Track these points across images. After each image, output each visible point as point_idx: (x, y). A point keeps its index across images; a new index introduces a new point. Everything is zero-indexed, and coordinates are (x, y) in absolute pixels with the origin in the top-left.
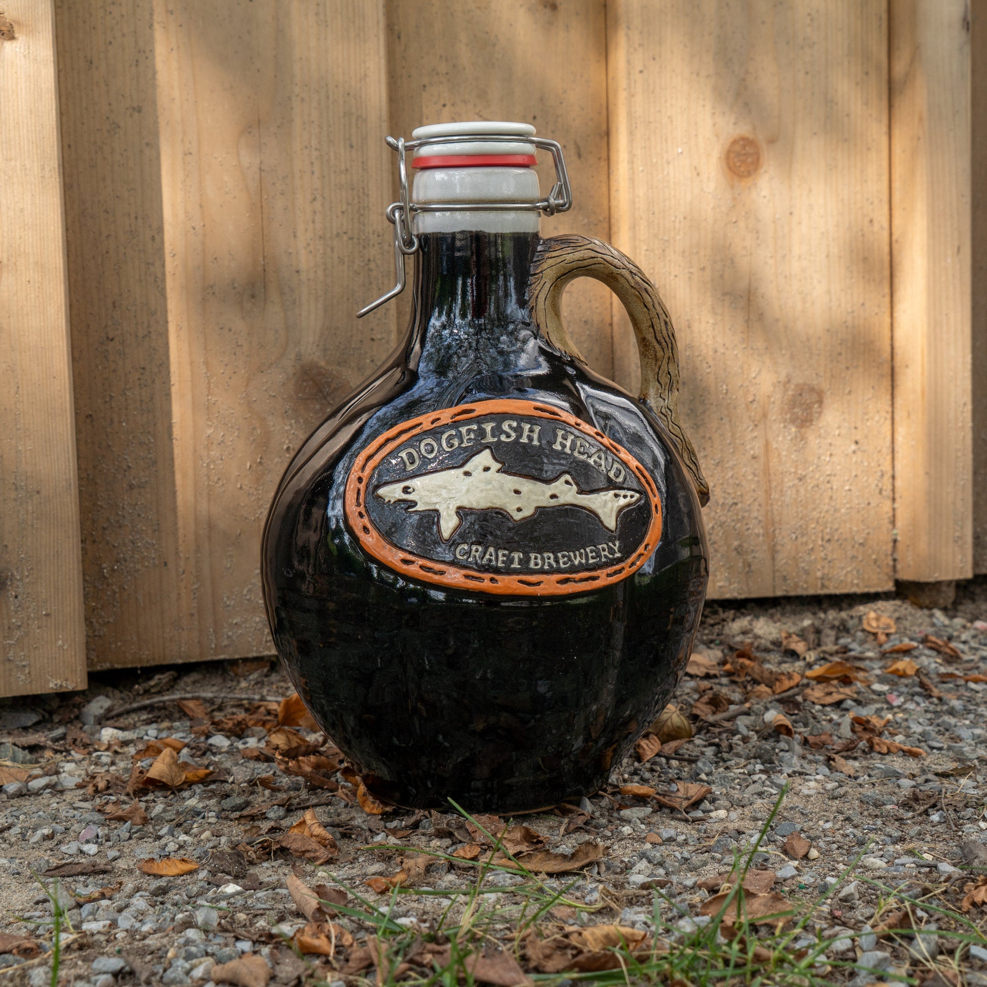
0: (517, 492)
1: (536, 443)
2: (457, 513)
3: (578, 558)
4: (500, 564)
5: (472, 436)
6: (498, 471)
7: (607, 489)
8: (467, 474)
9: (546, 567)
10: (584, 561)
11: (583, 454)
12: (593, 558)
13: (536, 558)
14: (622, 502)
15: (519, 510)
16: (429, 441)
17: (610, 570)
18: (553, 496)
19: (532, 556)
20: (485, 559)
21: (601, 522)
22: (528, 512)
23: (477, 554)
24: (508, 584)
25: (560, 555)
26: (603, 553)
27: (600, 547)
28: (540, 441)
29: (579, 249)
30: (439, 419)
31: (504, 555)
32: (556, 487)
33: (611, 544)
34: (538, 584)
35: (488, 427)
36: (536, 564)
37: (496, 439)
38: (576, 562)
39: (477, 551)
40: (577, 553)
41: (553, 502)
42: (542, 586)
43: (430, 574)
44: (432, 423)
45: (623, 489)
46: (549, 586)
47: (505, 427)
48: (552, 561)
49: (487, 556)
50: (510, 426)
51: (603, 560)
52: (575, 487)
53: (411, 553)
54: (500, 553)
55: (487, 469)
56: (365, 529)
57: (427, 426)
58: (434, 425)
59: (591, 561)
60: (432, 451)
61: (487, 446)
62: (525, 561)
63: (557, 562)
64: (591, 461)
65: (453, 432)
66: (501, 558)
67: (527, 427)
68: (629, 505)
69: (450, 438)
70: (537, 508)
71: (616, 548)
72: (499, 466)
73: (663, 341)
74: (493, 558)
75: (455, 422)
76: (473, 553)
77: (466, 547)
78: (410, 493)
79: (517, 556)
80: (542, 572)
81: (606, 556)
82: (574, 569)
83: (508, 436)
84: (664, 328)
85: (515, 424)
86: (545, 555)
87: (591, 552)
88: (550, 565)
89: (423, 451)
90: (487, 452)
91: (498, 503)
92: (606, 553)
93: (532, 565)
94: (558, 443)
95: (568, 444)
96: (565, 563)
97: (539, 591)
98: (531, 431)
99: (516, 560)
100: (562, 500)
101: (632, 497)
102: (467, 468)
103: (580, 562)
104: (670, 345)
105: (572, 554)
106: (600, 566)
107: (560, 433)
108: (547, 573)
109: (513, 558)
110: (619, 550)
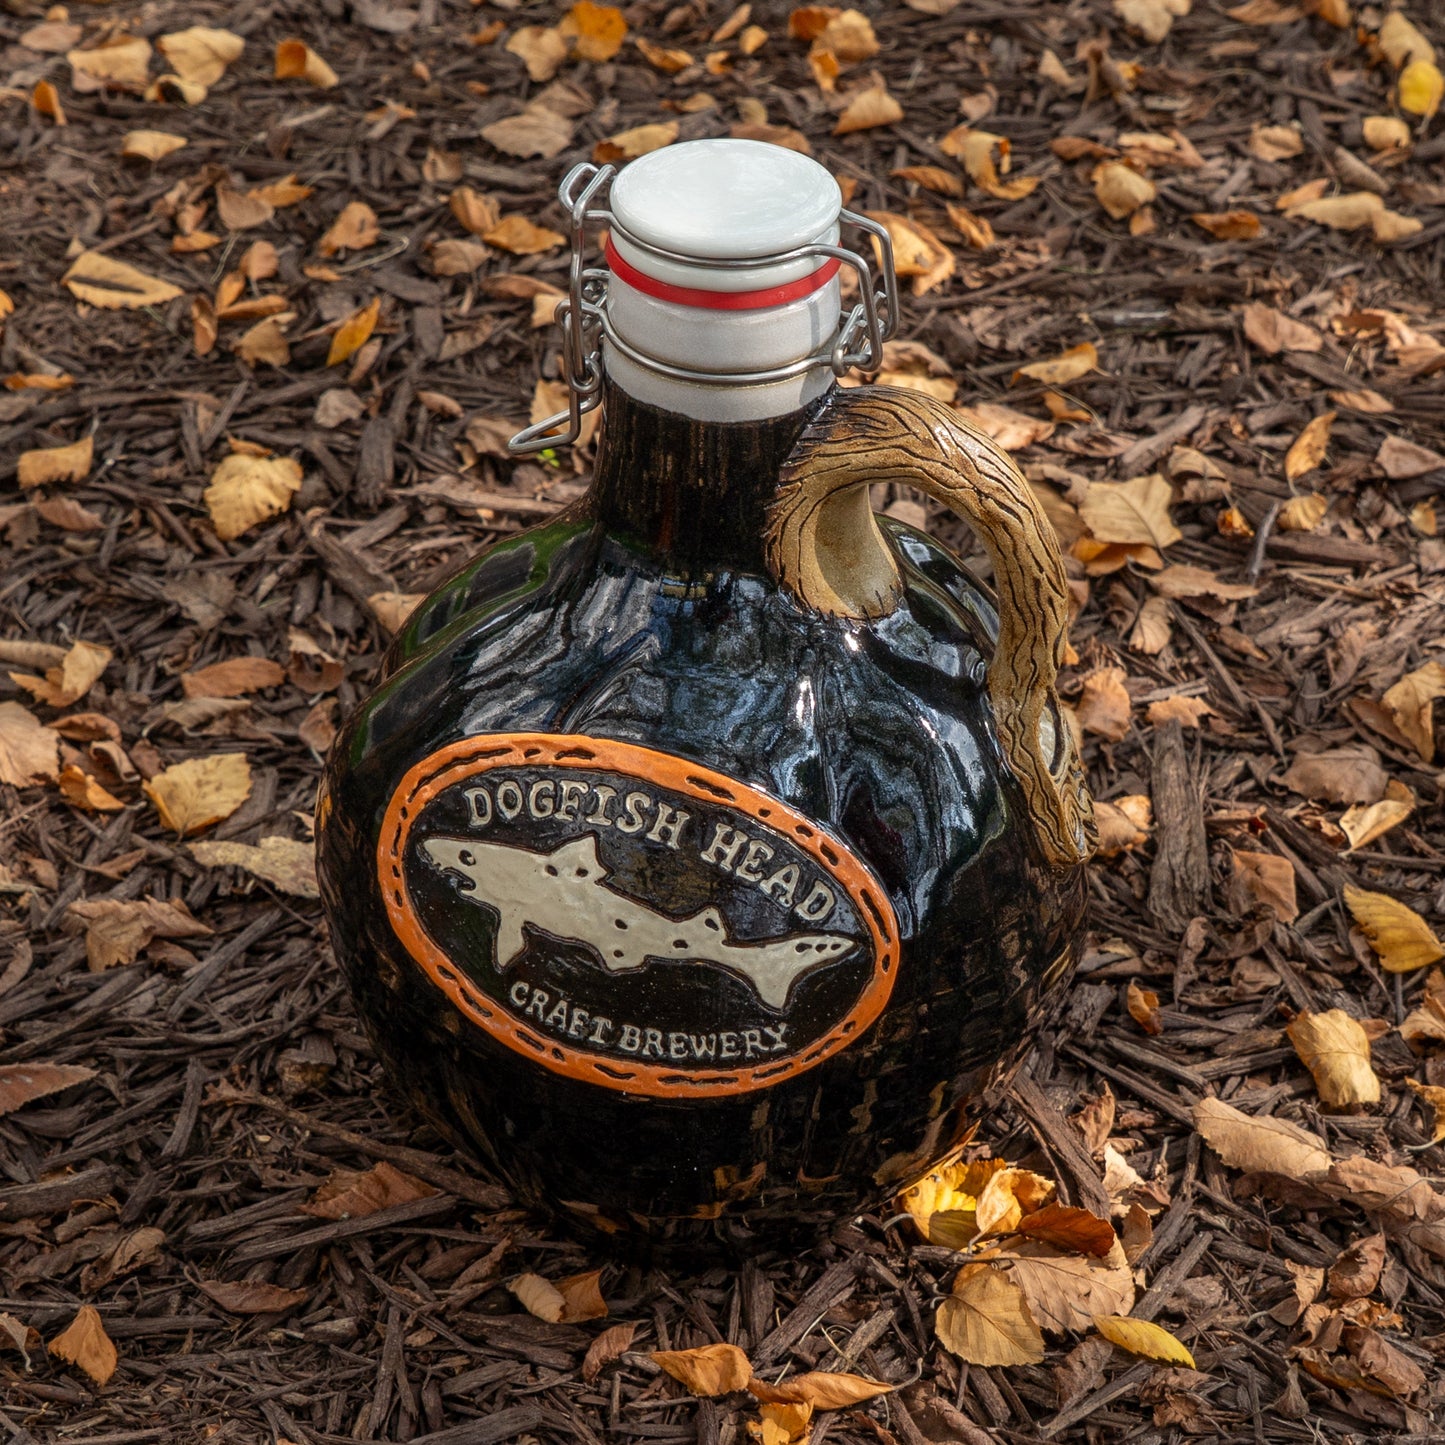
0: (621, 924)
1: (672, 844)
2: (524, 932)
3: (704, 1047)
4: (572, 1032)
5: (576, 804)
6: (600, 881)
7: (785, 937)
8: (552, 870)
9: (646, 1052)
10: (712, 1053)
11: (755, 872)
12: (729, 1049)
13: (633, 1034)
14: (813, 957)
15: (618, 954)
16: (514, 787)
17: (759, 1068)
18: (680, 944)
19: (627, 1028)
20: (551, 1016)
21: (758, 995)
22: (632, 961)
23: (541, 1005)
24: (578, 1064)
25: (673, 1036)
26: (749, 1044)
27: (747, 1034)
28: (680, 842)
29: (882, 444)
30: (537, 751)
31: (581, 1018)
32: (688, 929)
33: (769, 1029)
34: (629, 1076)
35: (604, 795)
36: (631, 1044)
37: (609, 823)
38: (699, 1053)
39: (541, 999)
40: (703, 1039)
41: (678, 953)
42: (633, 1080)
43: (470, 1008)
44: (528, 754)
45: (822, 933)
46: (646, 1082)
47: (630, 803)
48: (657, 1044)
49: (555, 1013)
50: (638, 804)
51: (749, 1054)
52: (722, 933)
53: (453, 960)
54: (577, 1013)
55: (582, 872)
56: (398, 897)
57: (517, 758)
58: (527, 760)
59: (725, 1054)
60: (513, 807)
61: (593, 832)
62: (612, 1036)
63: (666, 1045)
64: (766, 887)
65: (550, 786)
66: (576, 1022)
67: (665, 811)
68: (826, 961)
69: (540, 795)
70: (648, 957)
71: (778, 1036)
72: (602, 872)
74: (564, 1018)
75: (559, 766)
76: (535, 1001)
77: (526, 988)
78: (469, 864)
79: (602, 1023)
80: (637, 1058)
81: (754, 1049)
82: (691, 1063)
83: (630, 823)
84: (1030, 591)
85: (646, 803)
86: (650, 1031)
87: (729, 1040)
88: (653, 1048)
89: (500, 802)
90: (590, 842)
91: (587, 935)
92: (757, 1044)
93: (623, 1045)
94: (712, 849)
95: (731, 852)
96: (678, 1051)
97: (627, 1086)
98: (672, 819)
99: (599, 1030)
100: (695, 951)
101: (836, 947)
102: (555, 858)
103: (705, 1054)
104: (1039, 619)
105: (693, 1039)
106: (740, 1062)
107: (721, 830)
108: (646, 1061)
109: (595, 1026)
110: (784, 1039)
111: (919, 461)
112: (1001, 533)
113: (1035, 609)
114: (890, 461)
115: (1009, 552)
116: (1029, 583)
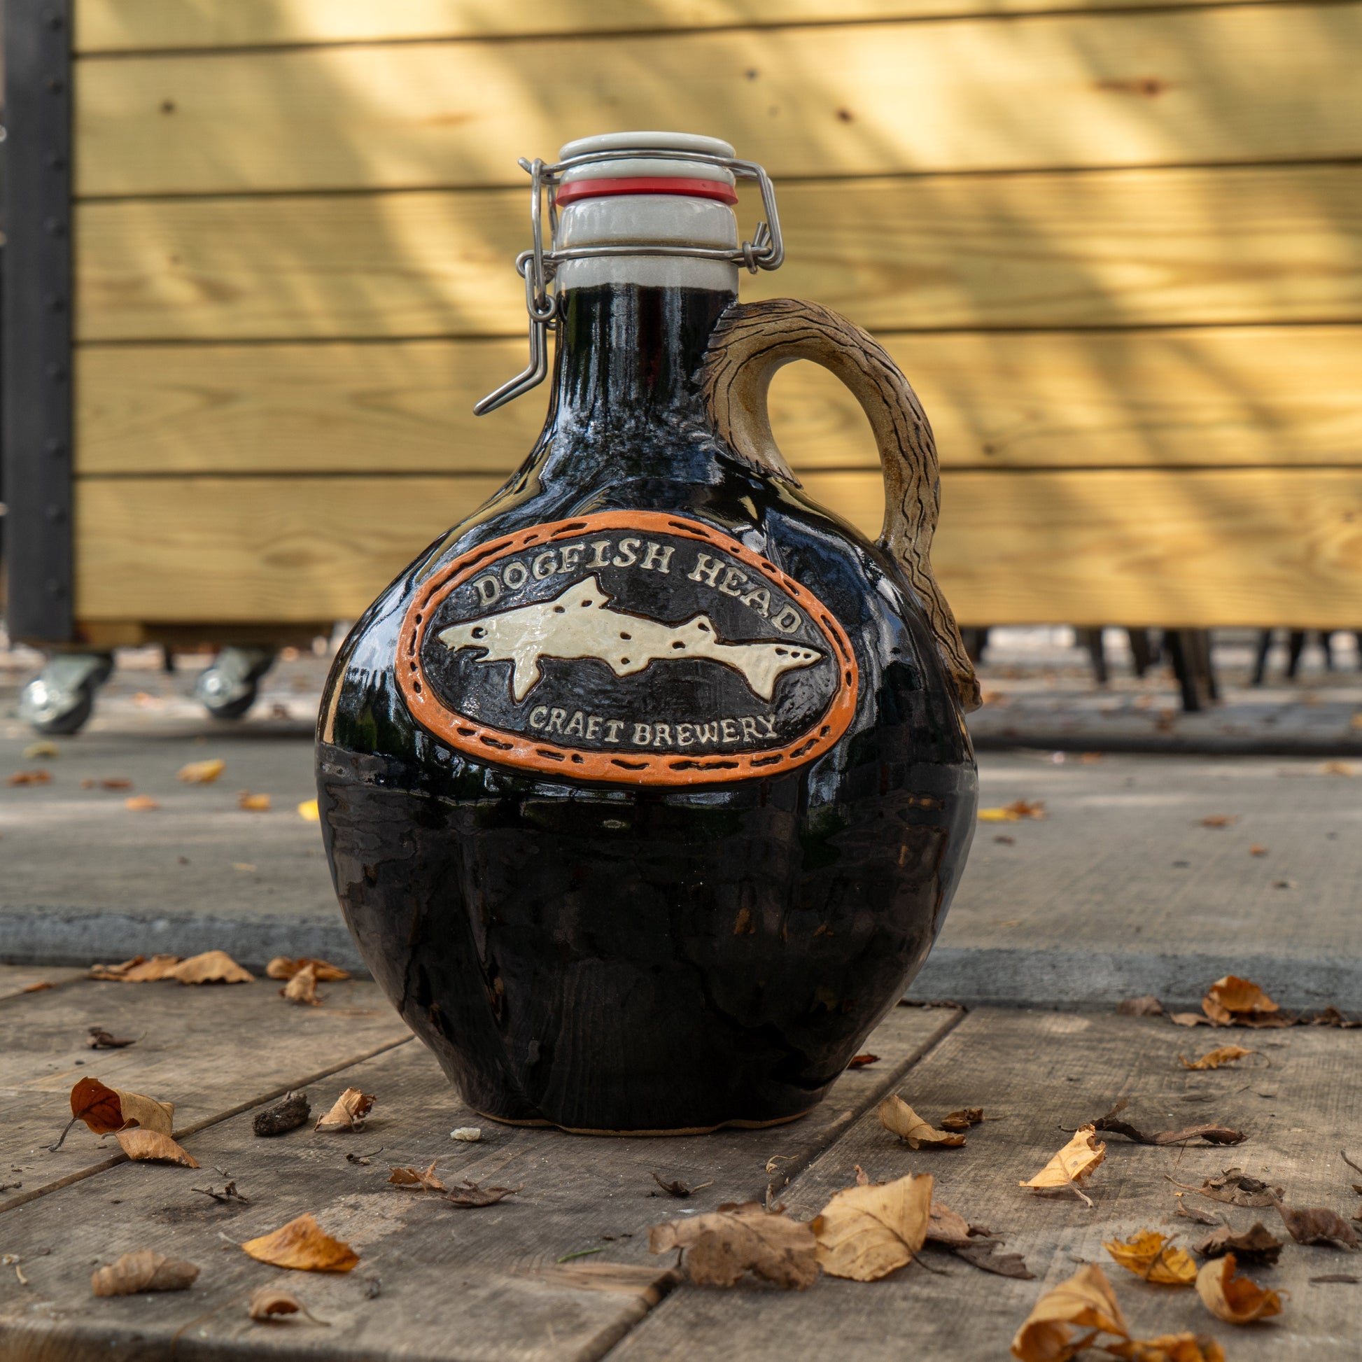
0: (625, 636)
1: (664, 570)
2: (538, 664)
3: (707, 735)
4: (589, 736)
5: (576, 559)
6: (604, 606)
7: (765, 641)
8: (559, 609)
9: (657, 743)
10: (715, 739)
11: (734, 589)
12: (730, 735)
13: (643, 730)
14: (789, 661)
15: (625, 661)
16: (518, 566)
17: (755, 756)
18: (678, 645)
19: (639, 727)
20: (568, 729)
21: (749, 686)
22: (639, 664)
23: (559, 722)
24: (596, 765)
25: (679, 728)
26: (746, 731)
27: (744, 721)
28: (669, 568)
29: (786, 316)
30: (536, 536)
31: (596, 724)
32: (683, 632)
33: (761, 719)
34: (642, 766)
35: (600, 547)
36: (643, 738)
37: (607, 563)
38: (704, 740)
39: (559, 716)
40: (706, 727)
41: (677, 653)
42: (647, 769)
43: (491, 748)
44: (526, 542)
45: (794, 643)
46: (658, 770)
47: (624, 547)
48: (666, 735)
49: (572, 725)
50: (631, 547)
51: (747, 739)
52: (712, 635)
53: (472, 719)
54: (591, 721)
55: (586, 603)
56: (417, 687)
58: (528, 545)
59: (727, 740)
60: (518, 580)
61: (592, 573)
62: (625, 735)
63: (674, 736)
64: (746, 601)
65: (552, 554)
66: (591, 728)
67: (654, 547)
68: (799, 667)
69: (546, 561)
70: (652, 660)
71: (770, 726)
72: (604, 599)
73: (910, 453)
74: (580, 727)
75: (556, 540)
76: (553, 719)
77: (544, 711)
78: (480, 637)
79: (615, 725)
80: (650, 750)
81: (750, 735)
82: (698, 750)
83: (625, 559)
85: (637, 544)
86: (659, 727)
87: (729, 726)
88: (662, 741)
89: (507, 581)
90: (591, 580)
91: (595, 650)
92: (752, 730)
93: (636, 740)
94: (697, 572)
95: (714, 574)
96: (685, 740)
97: (641, 777)
98: (660, 553)
99: (613, 732)
100: (689, 651)
101: (807, 656)
102: (560, 601)
103: (709, 740)
104: (921, 460)
105: (698, 728)
106: (740, 748)
107: (703, 558)
108: (657, 751)
109: (609, 728)
110: (775, 730)
111: (817, 326)
112: (884, 384)
113: (918, 451)
114: (794, 326)
115: (892, 402)
116: (911, 428)
